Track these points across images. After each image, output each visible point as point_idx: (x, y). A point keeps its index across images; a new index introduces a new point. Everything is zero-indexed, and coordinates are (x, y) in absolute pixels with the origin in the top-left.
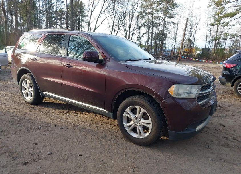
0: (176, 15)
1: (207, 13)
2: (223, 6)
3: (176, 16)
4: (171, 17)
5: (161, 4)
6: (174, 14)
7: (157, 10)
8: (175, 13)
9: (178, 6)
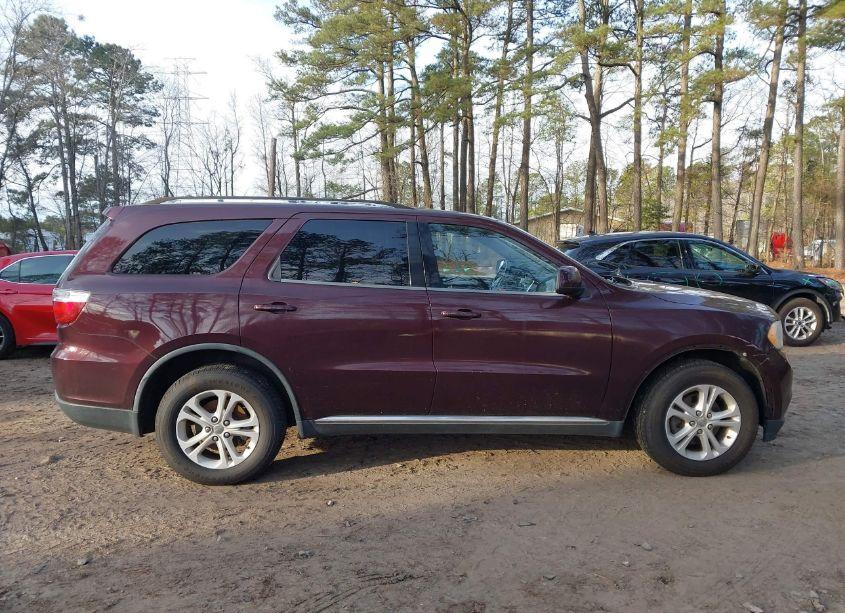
0: (155, 114)
1: (258, 117)
2: (312, 102)
3: (154, 119)
4: (135, 122)
5: (90, 71)
6: (146, 112)
7: (76, 93)
8: (148, 109)
9: (158, 87)
